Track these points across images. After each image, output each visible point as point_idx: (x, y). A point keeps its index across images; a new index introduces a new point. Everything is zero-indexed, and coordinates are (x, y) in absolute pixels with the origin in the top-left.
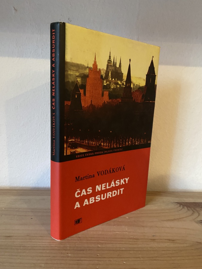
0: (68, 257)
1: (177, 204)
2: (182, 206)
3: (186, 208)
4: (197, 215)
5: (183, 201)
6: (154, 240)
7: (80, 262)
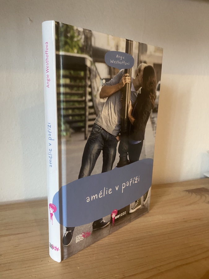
0: (132, 246)
1: (186, 192)
2: (190, 193)
3: (194, 193)
4: (205, 197)
5: (189, 189)
6: (186, 221)
7: (143, 248)
